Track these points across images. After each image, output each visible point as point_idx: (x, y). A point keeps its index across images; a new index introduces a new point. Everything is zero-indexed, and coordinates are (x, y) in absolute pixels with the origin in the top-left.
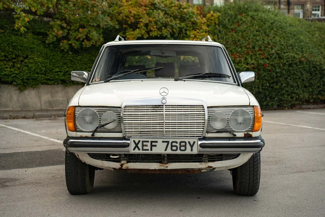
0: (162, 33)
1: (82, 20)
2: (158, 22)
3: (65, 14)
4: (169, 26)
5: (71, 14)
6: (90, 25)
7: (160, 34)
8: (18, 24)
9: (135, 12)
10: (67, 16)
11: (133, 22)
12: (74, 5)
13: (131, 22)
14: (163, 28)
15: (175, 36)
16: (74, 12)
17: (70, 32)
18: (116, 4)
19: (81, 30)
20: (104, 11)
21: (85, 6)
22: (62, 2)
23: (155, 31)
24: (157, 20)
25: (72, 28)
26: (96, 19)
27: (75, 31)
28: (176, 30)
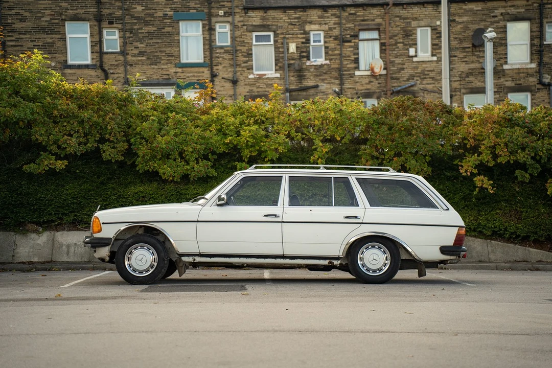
0: (517, 158)
1: (398, 146)
2: (509, 144)
3: (376, 140)
4: (528, 148)
5: (383, 140)
6: (407, 153)
7: (513, 160)
8: (314, 157)
9: (477, 133)
10: (377, 142)
11: (473, 145)
12: (390, 129)
13: (471, 145)
14: (519, 151)
15: (543, 161)
16: (388, 137)
17: (384, 162)
18: (453, 123)
19: (395, 159)
20: (432, 133)
21: (403, 129)
22: (375, 126)
23: (505, 155)
24: (508, 142)
25: (386, 157)
26: (414, 145)
27: (390, 160)
28: (543, 153)
